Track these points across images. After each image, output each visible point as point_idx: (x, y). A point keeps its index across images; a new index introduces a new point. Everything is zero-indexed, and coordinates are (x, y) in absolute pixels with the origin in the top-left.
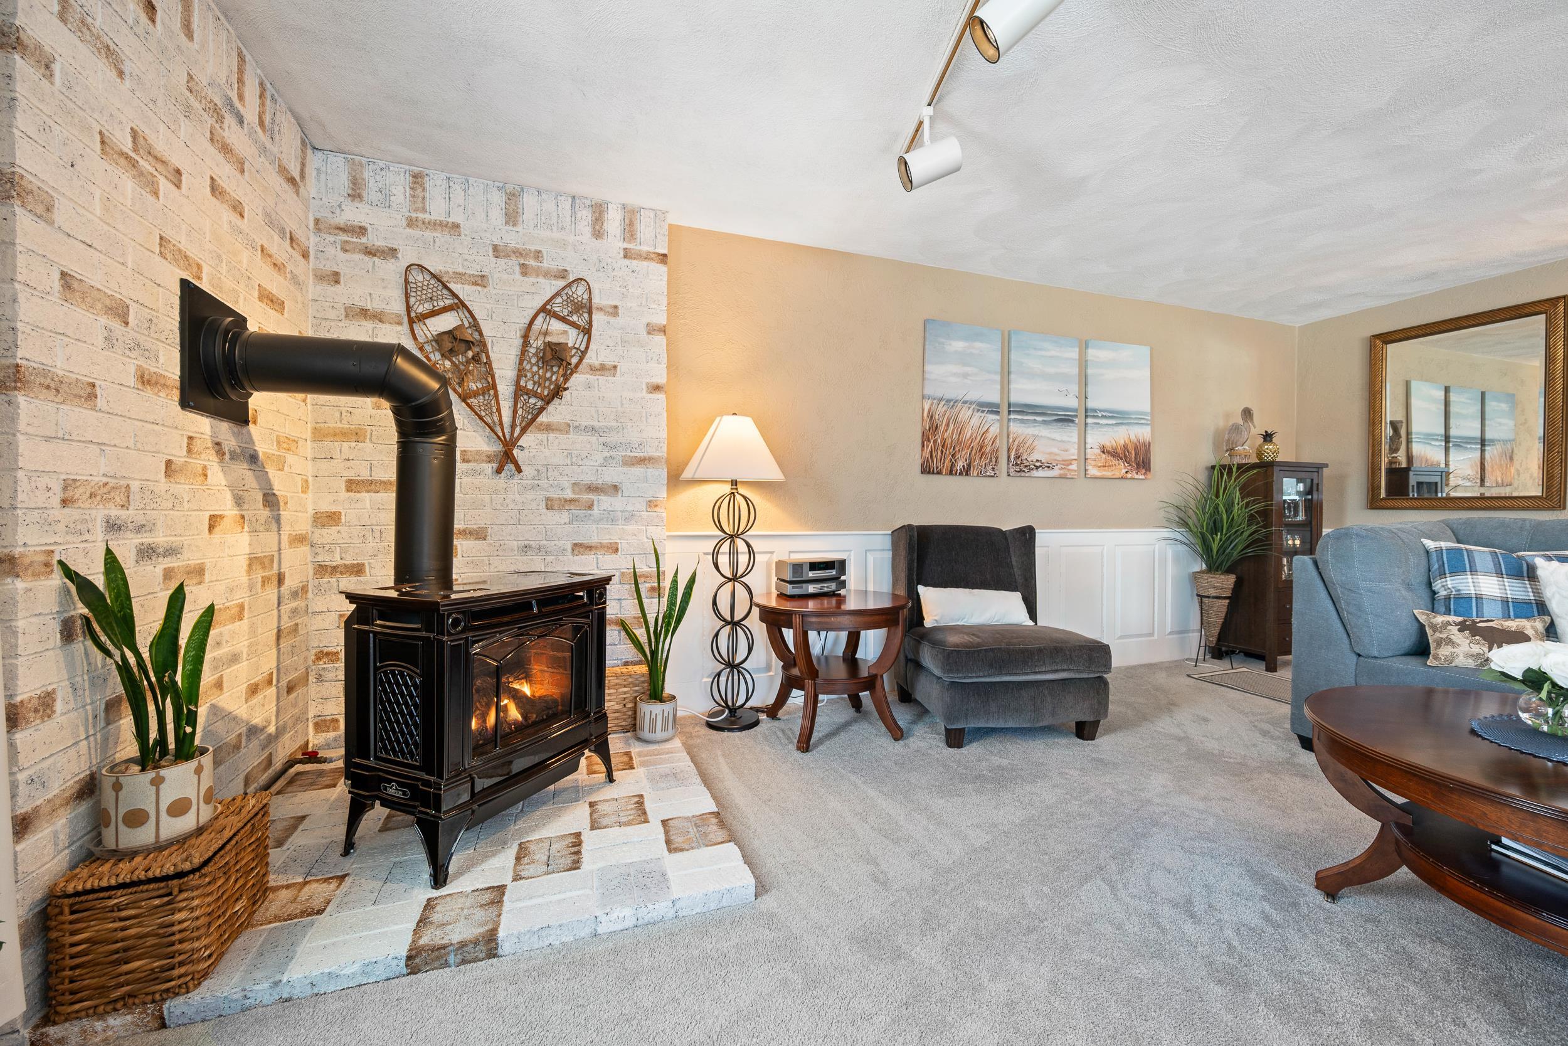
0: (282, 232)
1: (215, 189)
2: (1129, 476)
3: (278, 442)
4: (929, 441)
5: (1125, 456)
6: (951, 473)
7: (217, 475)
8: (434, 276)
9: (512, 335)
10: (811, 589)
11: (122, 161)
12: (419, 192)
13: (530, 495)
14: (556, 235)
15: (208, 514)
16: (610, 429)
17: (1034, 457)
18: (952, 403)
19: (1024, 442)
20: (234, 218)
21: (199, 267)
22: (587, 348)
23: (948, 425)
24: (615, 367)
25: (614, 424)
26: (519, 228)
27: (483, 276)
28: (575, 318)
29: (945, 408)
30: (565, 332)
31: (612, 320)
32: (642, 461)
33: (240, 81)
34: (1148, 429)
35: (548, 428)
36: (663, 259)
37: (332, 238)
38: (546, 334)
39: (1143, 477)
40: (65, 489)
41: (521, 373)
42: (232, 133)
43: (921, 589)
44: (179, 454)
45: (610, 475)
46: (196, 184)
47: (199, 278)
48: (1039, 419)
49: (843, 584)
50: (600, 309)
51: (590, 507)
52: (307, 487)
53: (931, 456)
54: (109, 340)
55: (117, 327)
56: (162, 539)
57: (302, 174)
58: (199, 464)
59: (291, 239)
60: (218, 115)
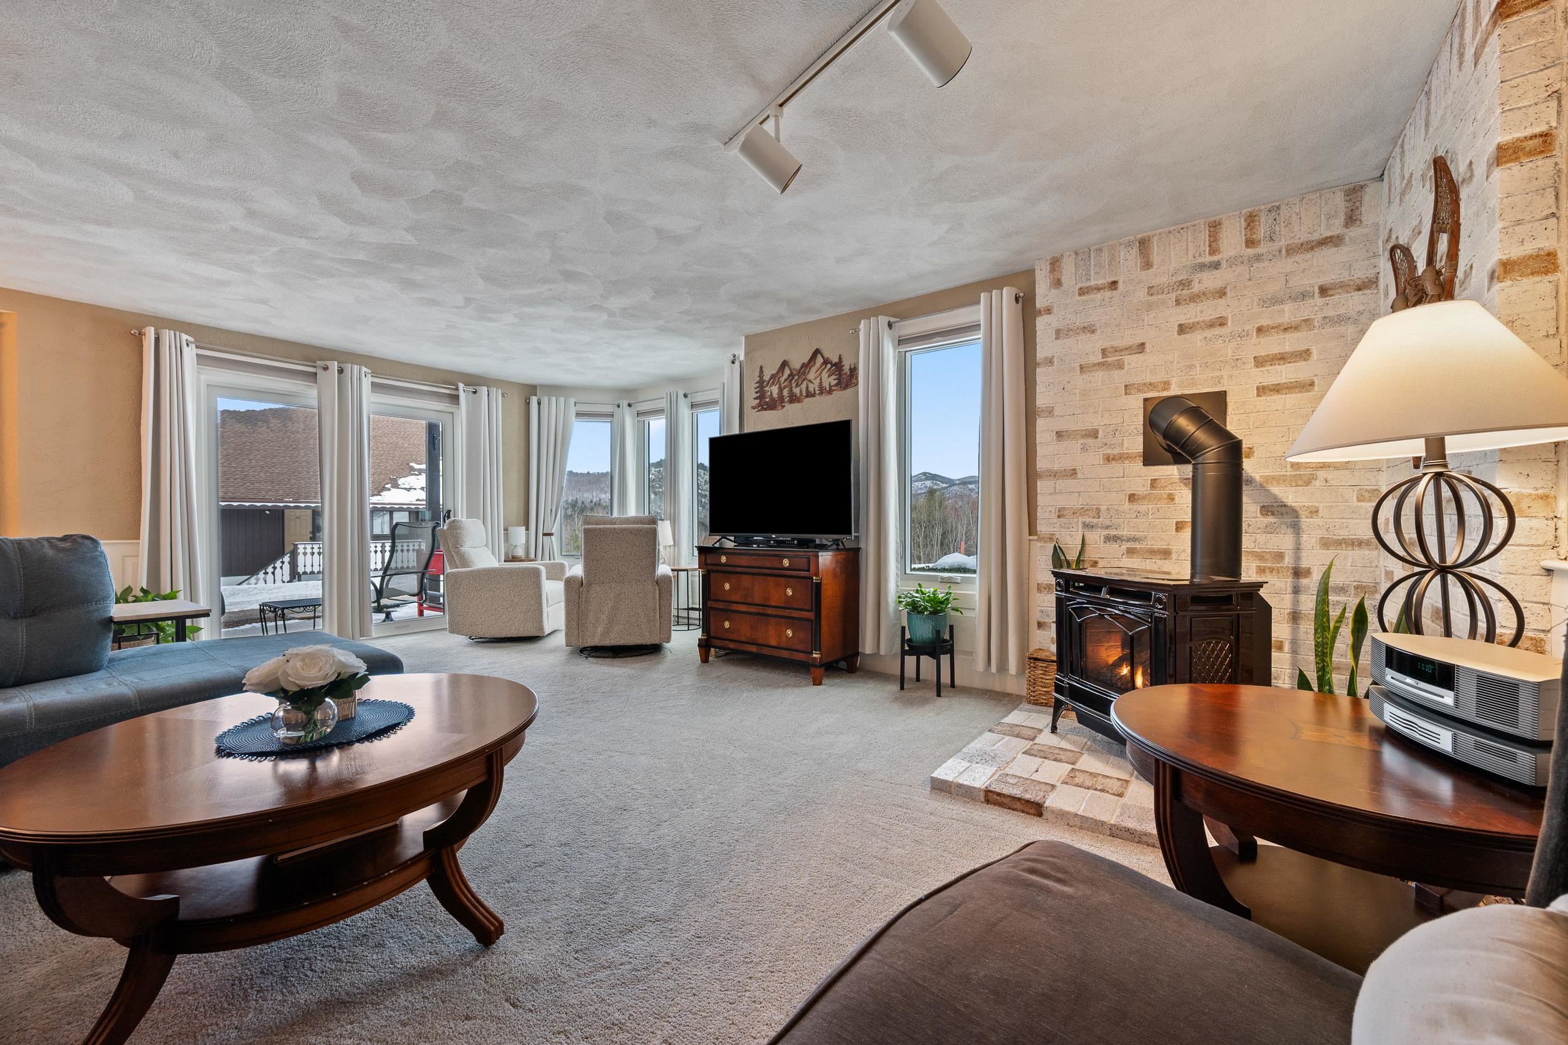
0: (1302, 296)
1: (1184, 329)
7: (1185, 498)
15: (1175, 521)
20: (1212, 332)
21: (1166, 383)
33: (1214, 241)
40: (1059, 511)
42: (1204, 282)
44: (1141, 489)
47: (1165, 390)
54: (1084, 449)
55: (1090, 441)
56: (1125, 532)
57: (1352, 219)
58: (1164, 493)
59: (1324, 291)
60: (1185, 284)
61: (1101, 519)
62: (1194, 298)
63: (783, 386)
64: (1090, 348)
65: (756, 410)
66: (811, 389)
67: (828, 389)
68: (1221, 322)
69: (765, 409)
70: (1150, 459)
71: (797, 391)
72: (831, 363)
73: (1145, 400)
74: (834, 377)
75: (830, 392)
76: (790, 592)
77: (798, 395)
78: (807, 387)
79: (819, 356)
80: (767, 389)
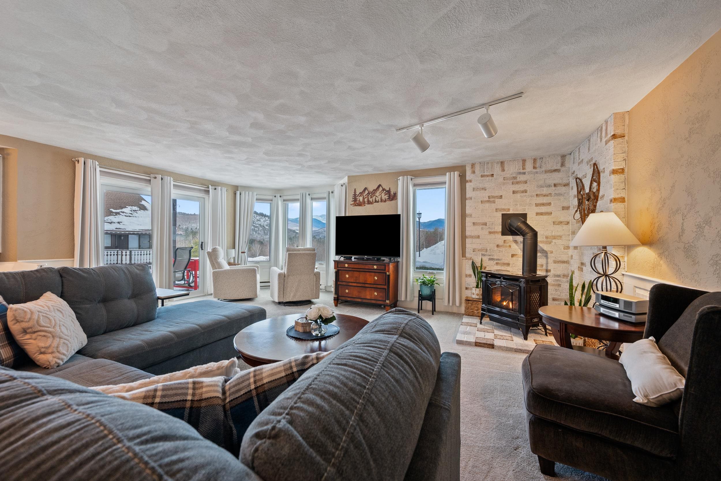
0: (549, 186)
1: (515, 192)
3: (547, 238)
8: (580, 179)
11: (486, 202)
15: (510, 254)
20: (524, 194)
21: (509, 209)
22: (599, 190)
24: (604, 195)
28: (597, 179)
33: (524, 166)
36: (613, 137)
42: (523, 178)
44: (501, 243)
46: (508, 195)
54: (482, 229)
55: (484, 226)
56: (495, 257)
57: (563, 165)
58: (508, 245)
59: (555, 185)
60: (515, 178)
61: (487, 253)
62: (518, 183)
63: (365, 197)
64: (485, 195)
65: (352, 206)
66: (377, 199)
67: (384, 200)
68: (526, 191)
69: (357, 206)
70: (503, 234)
71: (371, 200)
72: (386, 190)
73: (502, 214)
74: (387, 196)
75: (385, 201)
76: (376, 278)
77: (371, 201)
78: (375, 199)
79: (381, 187)
80: (358, 198)
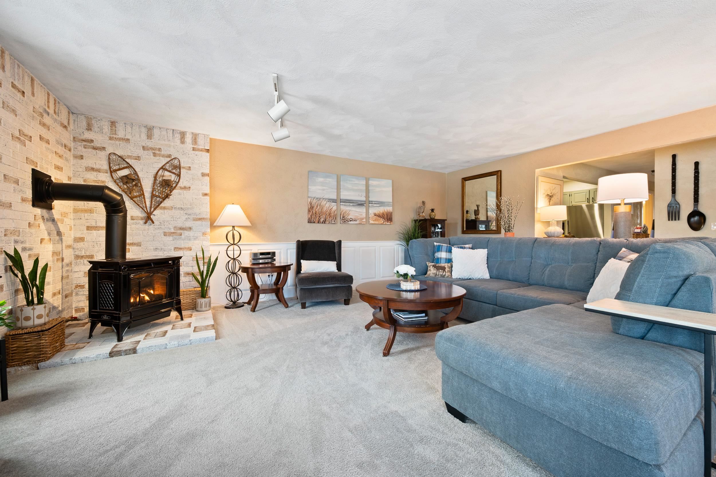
0: (62, 145)
1: (41, 138)
2: (384, 223)
3: (61, 215)
4: (310, 212)
5: (383, 217)
6: (319, 223)
7: (43, 226)
8: (119, 157)
9: (150, 177)
10: (261, 261)
11: (17, 140)
12: (114, 128)
13: (158, 231)
14: (167, 143)
15: (40, 238)
16: (188, 209)
17: (350, 217)
18: (319, 199)
19: (346, 212)
20: (47, 145)
21: (37, 163)
22: (179, 181)
23: (317, 206)
24: (190, 187)
25: (190, 207)
26: (152, 140)
27: (139, 157)
28: (174, 171)
29: (316, 201)
30: (171, 176)
31: (189, 171)
32: (200, 219)
33: (48, 102)
34: (391, 208)
35: (164, 208)
36: (208, 151)
37: (80, 144)
38: (163, 176)
39: (389, 224)
40: (5, 232)
41: (153, 190)
42: (47, 120)
43: (302, 261)
44: (32, 220)
45: (188, 224)
46: (36, 139)
47: (37, 167)
48: (351, 204)
49: (275, 260)
50: (184, 168)
51: (181, 235)
52: (71, 229)
53: (311, 217)
54: (14, 190)
55: (16, 186)
56: (28, 245)
58: (38, 223)
59: (65, 146)
60: (42, 115)
61: (20, 238)
62: (44, 125)
70: (34, 203)
73: (32, 169)
